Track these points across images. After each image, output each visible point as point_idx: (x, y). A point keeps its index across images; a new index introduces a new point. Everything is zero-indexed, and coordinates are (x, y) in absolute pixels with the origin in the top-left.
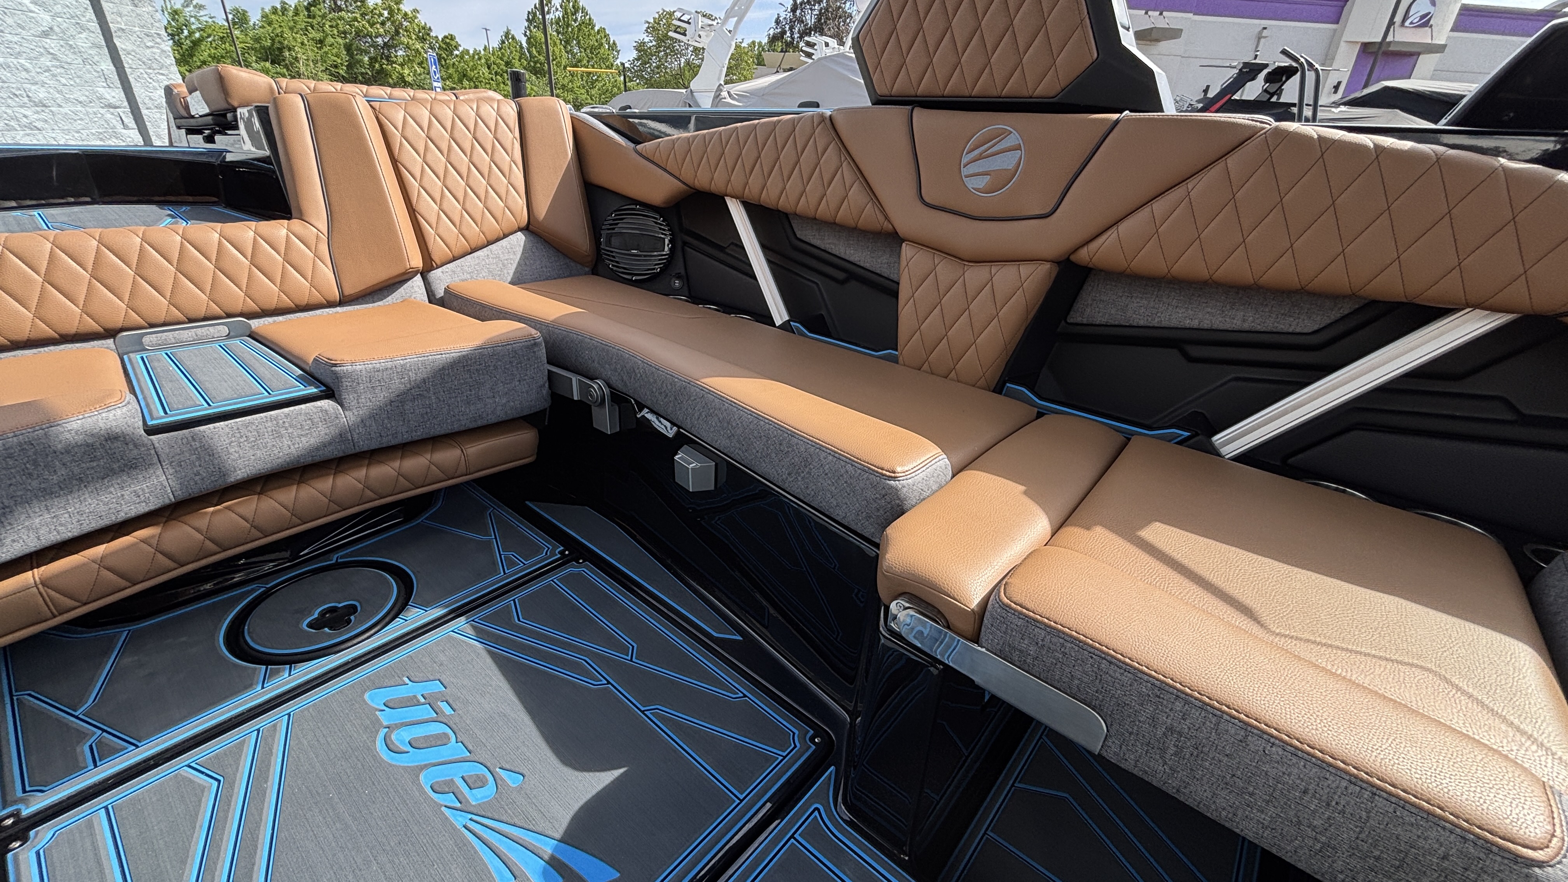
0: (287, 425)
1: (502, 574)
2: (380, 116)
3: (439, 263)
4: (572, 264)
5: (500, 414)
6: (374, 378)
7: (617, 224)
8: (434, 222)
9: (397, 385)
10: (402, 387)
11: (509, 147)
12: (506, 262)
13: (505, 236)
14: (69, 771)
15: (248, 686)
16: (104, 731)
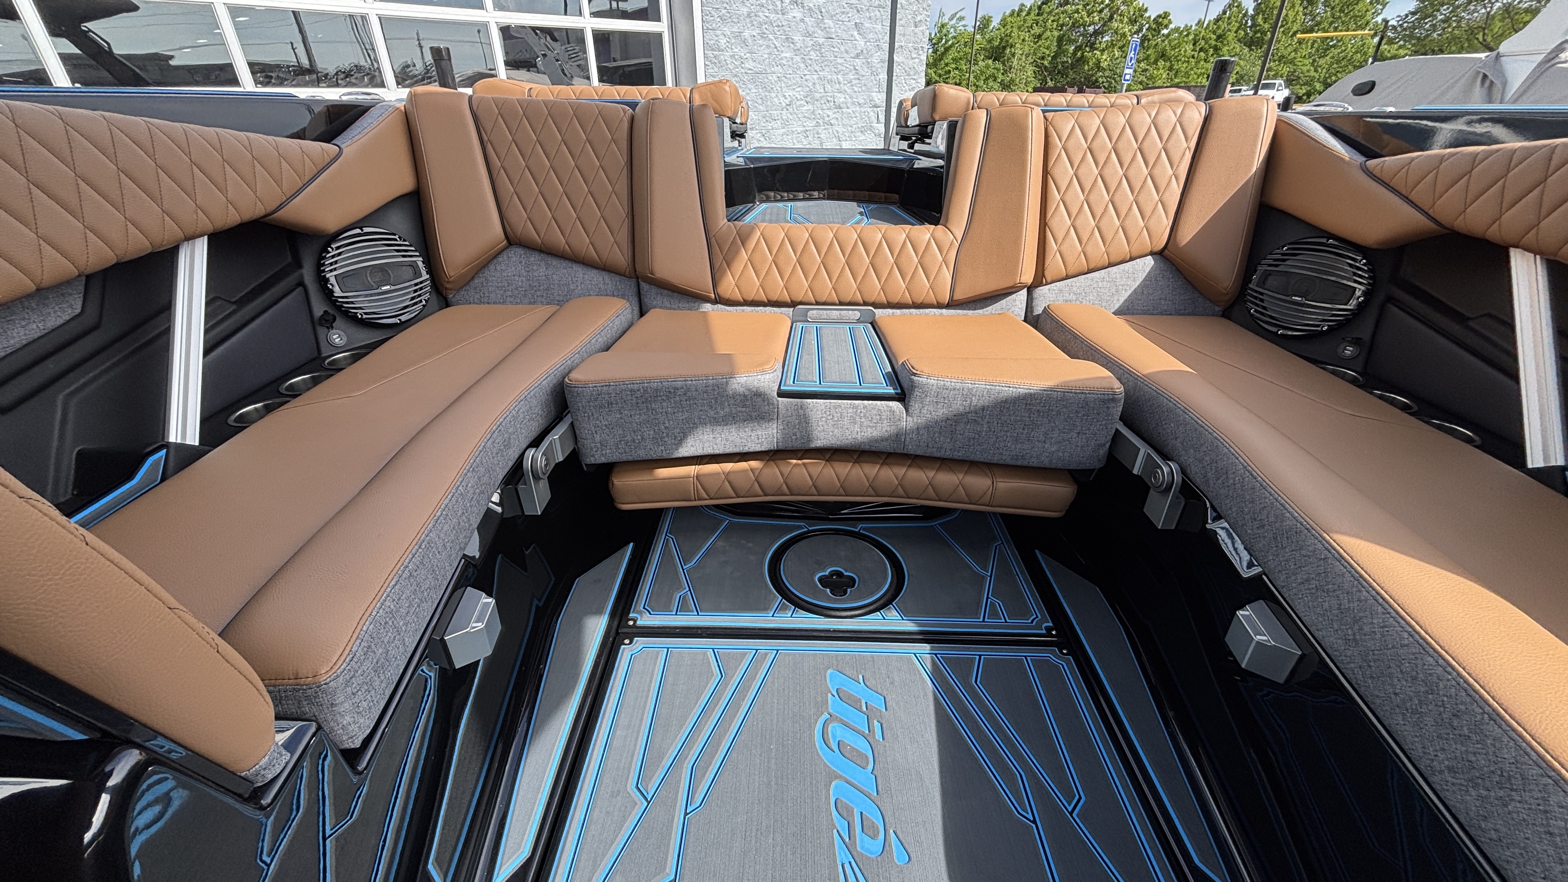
0: (862, 415)
1: (981, 620)
2: (1051, 128)
3: (1049, 280)
4: (1200, 300)
5: (1045, 461)
6: (941, 396)
7: (1285, 260)
8: (1060, 237)
9: (958, 406)
10: (961, 409)
11: (1176, 159)
12: (1120, 287)
13: (1132, 259)
14: (665, 608)
15: (766, 609)
16: (690, 590)
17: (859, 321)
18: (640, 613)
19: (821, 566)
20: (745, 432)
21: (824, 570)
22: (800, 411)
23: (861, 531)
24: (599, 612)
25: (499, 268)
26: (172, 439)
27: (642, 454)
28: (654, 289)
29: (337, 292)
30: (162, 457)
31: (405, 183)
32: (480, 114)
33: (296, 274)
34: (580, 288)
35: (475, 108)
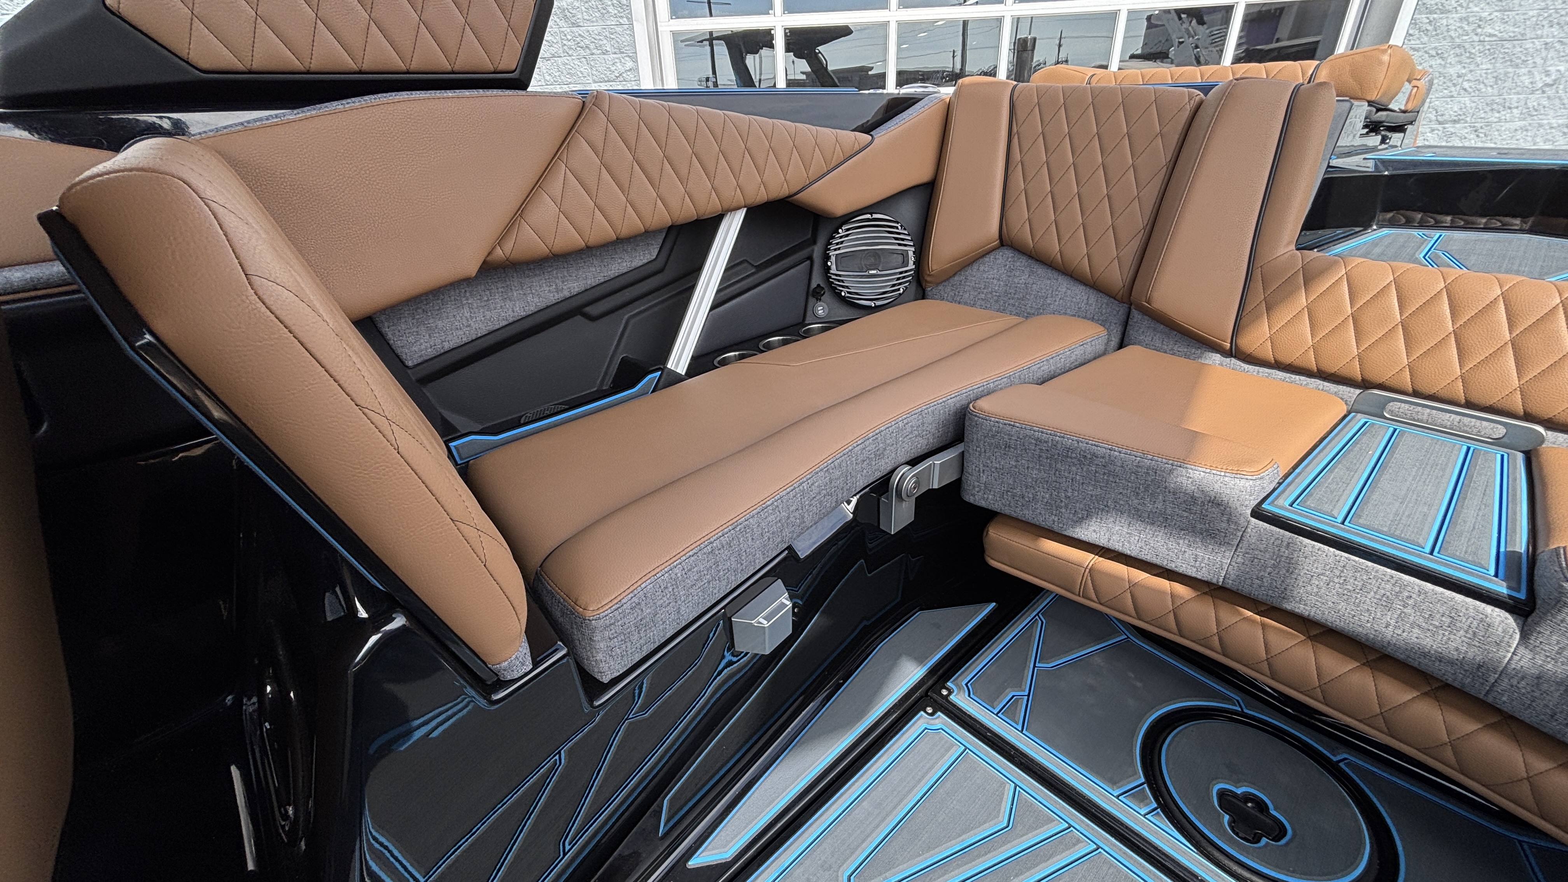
14: (989, 700)
15: (1113, 782)
16: (1029, 695)
17: (1497, 442)
18: (960, 688)
19: (1236, 776)
20: (1179, 544)
21: (1237, 783)
22: (1283, 550)
23: (1341, 765)
24: (921, 661)
25: (982, 268)
26: (669, 366)
27: (1027, 514)
28: (1146, 322)
29: (833, 270)
30: (656, 377)
31: (923, 174)
32: (1017, 103)
33: (809, 249)
34: (1057, 303)
35: (1015, 98)
